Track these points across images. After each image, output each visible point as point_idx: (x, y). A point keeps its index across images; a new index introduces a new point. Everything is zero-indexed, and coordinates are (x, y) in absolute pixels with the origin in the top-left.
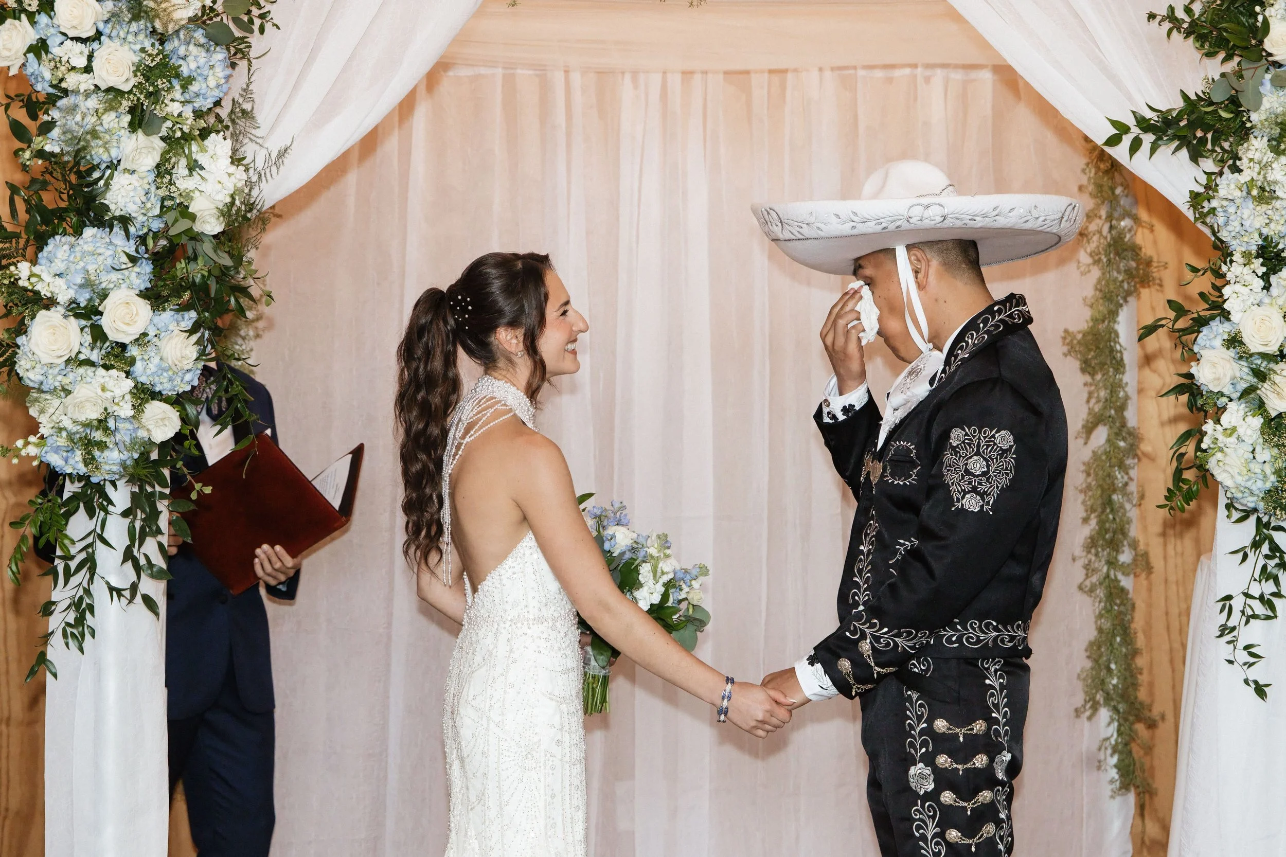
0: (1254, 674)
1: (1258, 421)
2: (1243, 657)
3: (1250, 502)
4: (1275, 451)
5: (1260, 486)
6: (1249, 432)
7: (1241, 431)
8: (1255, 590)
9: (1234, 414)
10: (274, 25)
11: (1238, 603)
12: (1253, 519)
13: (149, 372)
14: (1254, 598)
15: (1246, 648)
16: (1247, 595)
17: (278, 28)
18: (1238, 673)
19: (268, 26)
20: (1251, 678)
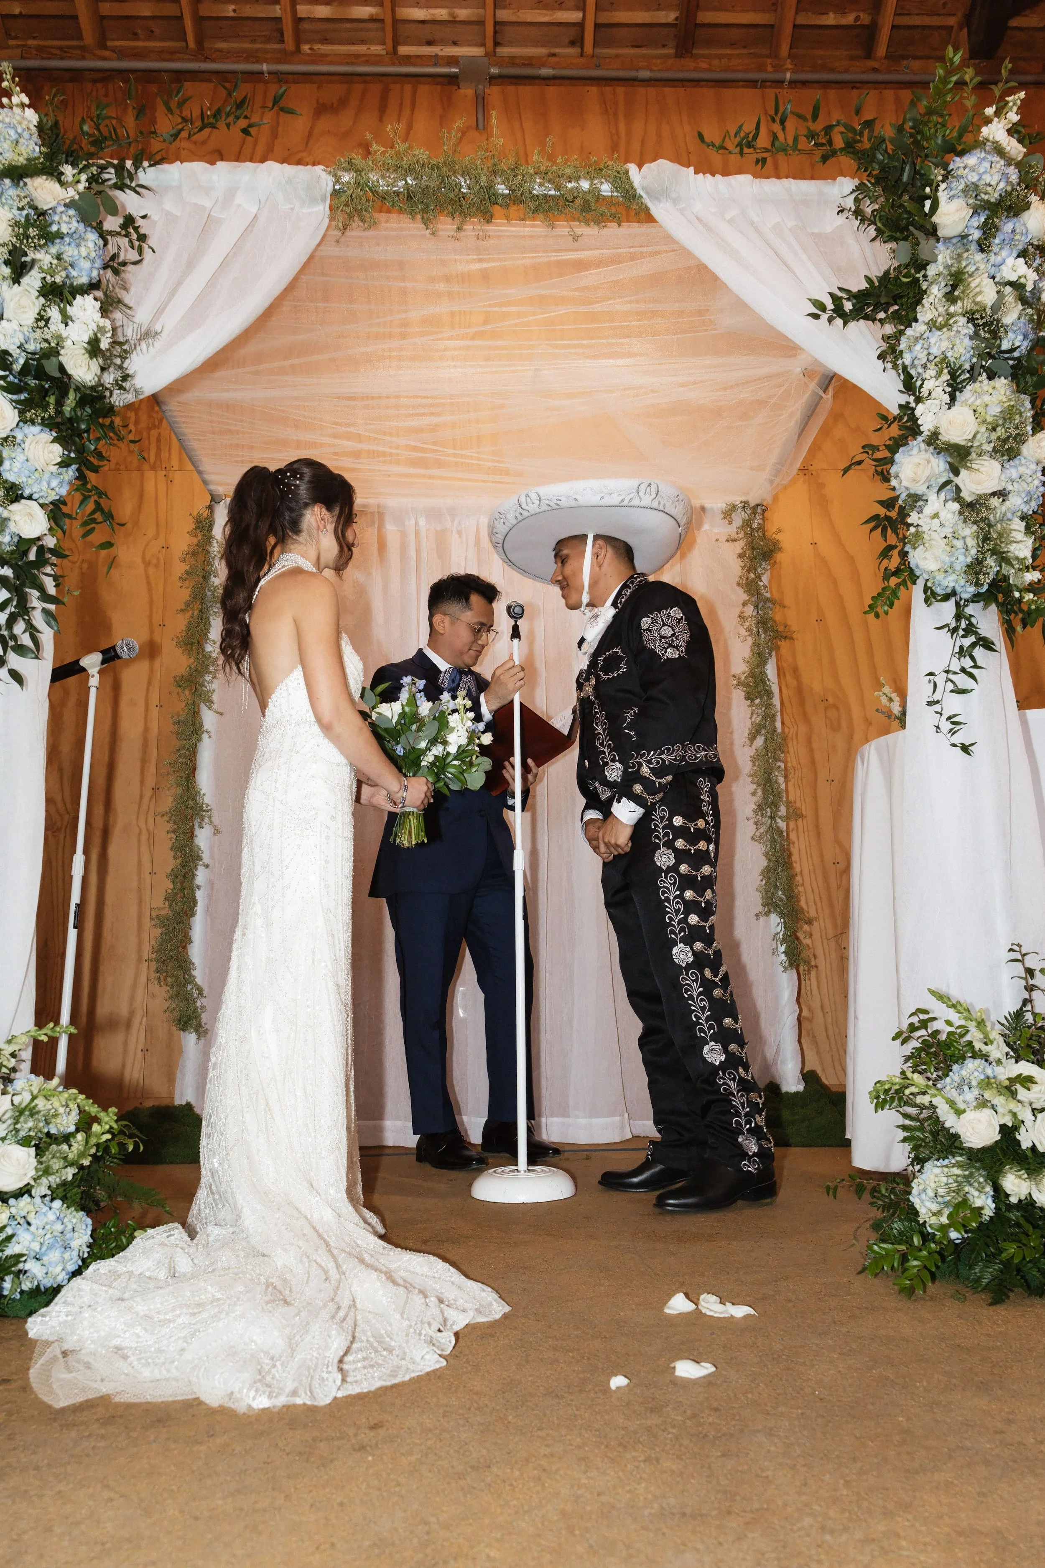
0: (958, 739)
1: (956, 506)
2: (946, 726)
3: (949, 582)
4: (975, 527)
5: (963, 560)
6: (950, 516)
7: (942, 515)
8: (955, 666)
9: (935, 503)
10: (150, 247)
11: (940, 679)
12: (953, 599)
13: (16, 470)
14: (955, 673)
15: (949, 718)
16: (947, 672)
17: (154, 251)
18: (944, 740)
19: (145, 246)
20: (957, 742)
